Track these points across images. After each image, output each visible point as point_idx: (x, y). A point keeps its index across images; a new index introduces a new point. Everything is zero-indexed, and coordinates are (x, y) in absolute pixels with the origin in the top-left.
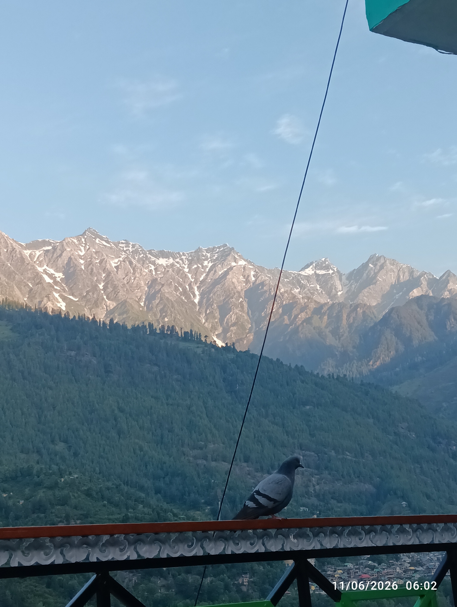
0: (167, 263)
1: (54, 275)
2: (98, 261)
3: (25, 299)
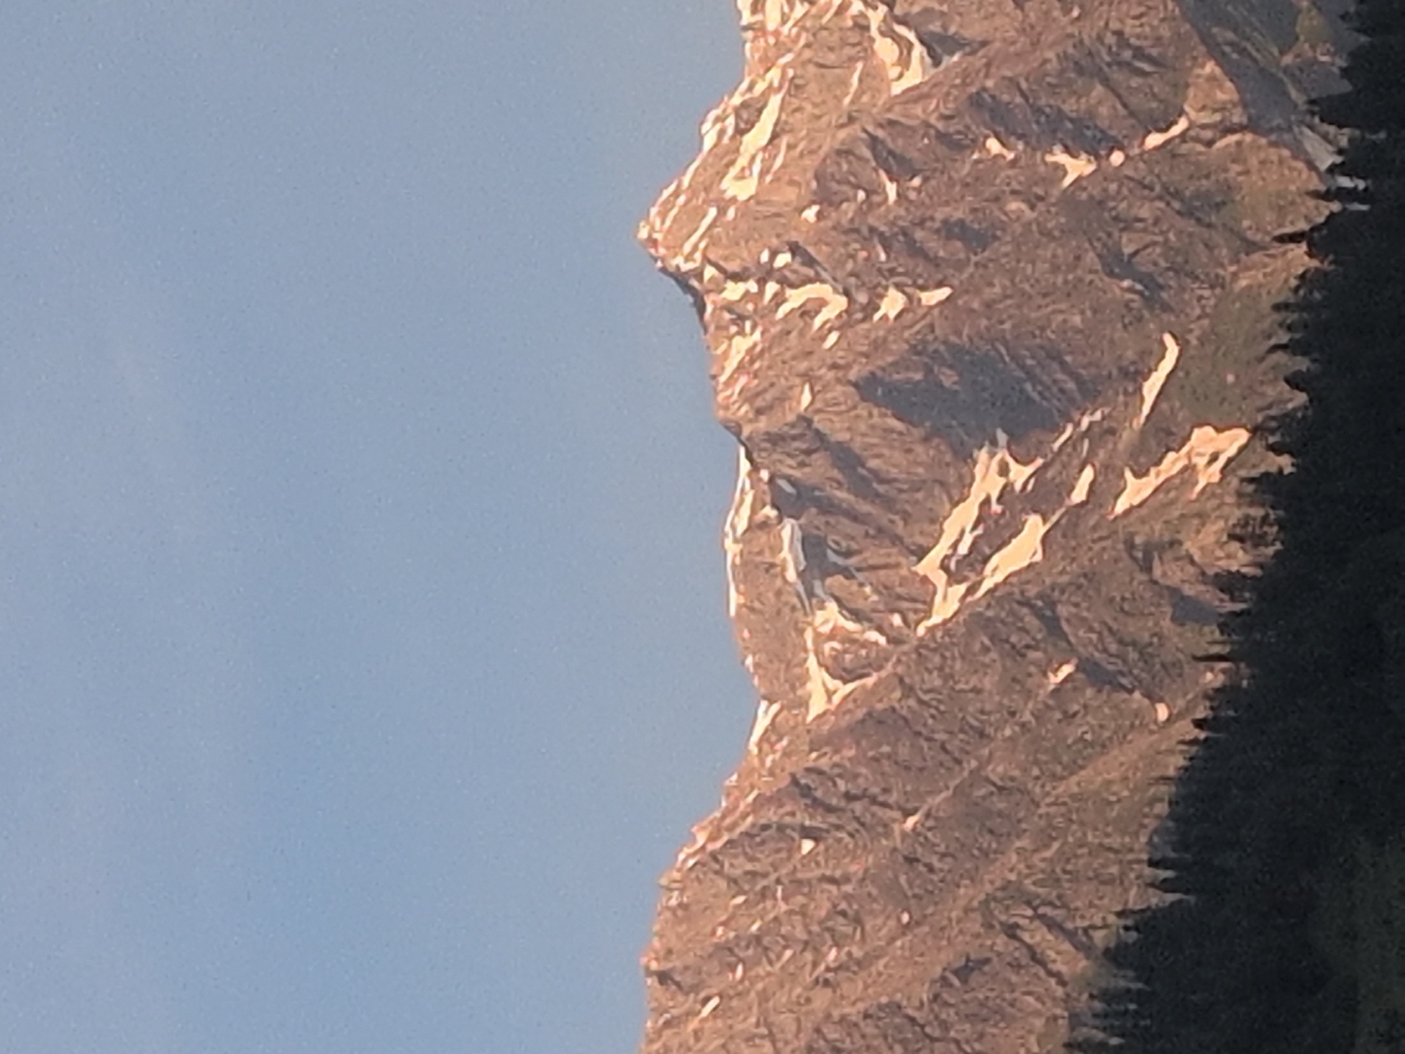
2: (891, 189)
3: (1163, 712)
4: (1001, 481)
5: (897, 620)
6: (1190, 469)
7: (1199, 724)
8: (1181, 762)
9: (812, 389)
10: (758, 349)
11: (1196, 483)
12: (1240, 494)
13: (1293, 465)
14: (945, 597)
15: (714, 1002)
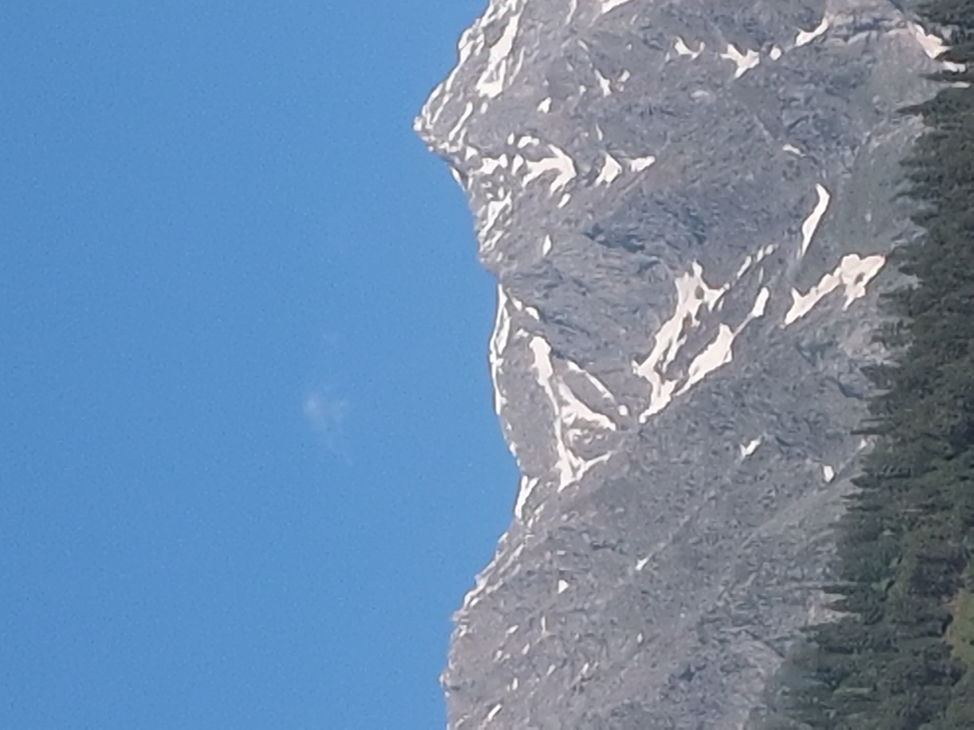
1: (687, 320)
2: (605, 84)
3: (829, 473)
4: (699, 302)
5: (623, 411)
6: (842, 287)
7: (856, 482)
8: (845, 512)
9: (551, 239)
10: (510, 209)
11: (846, 299)
12: (880, 306)
13: (920, 283)
14: (659, 393)
15: (498, 707)
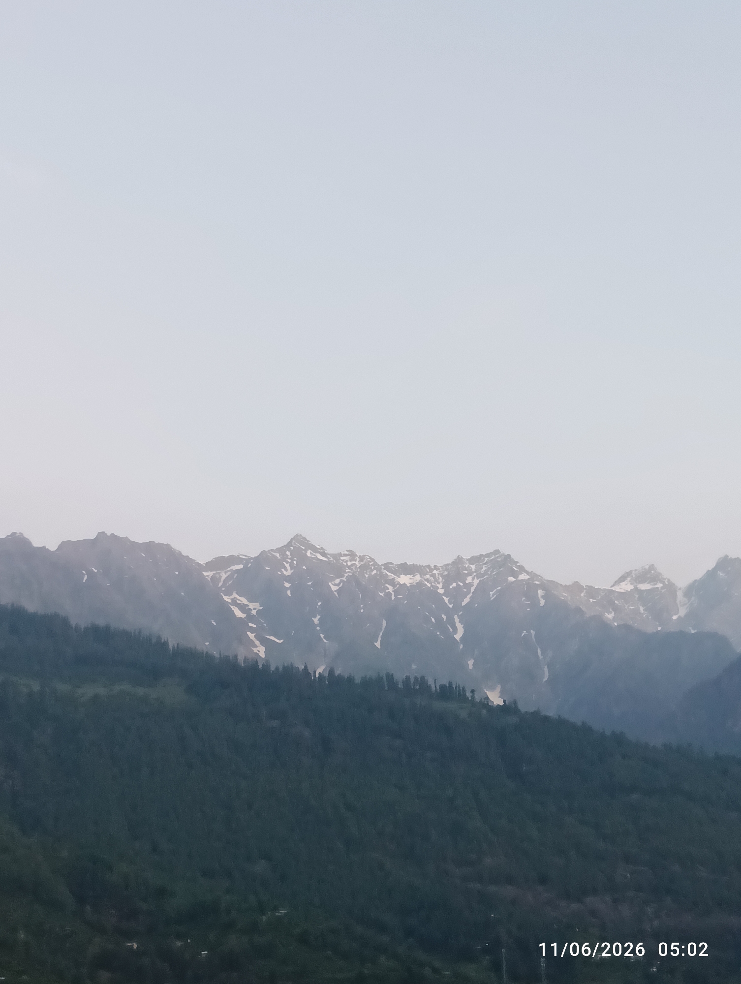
0: (411, 581)
1: (248, 606)
2: (310, 583)
3: (207, 644)
4: (252, 608)
5: (223, 589)
6: (257, 647)
9: (269, 569)
11: (253, 648)
14: (228, 598)
